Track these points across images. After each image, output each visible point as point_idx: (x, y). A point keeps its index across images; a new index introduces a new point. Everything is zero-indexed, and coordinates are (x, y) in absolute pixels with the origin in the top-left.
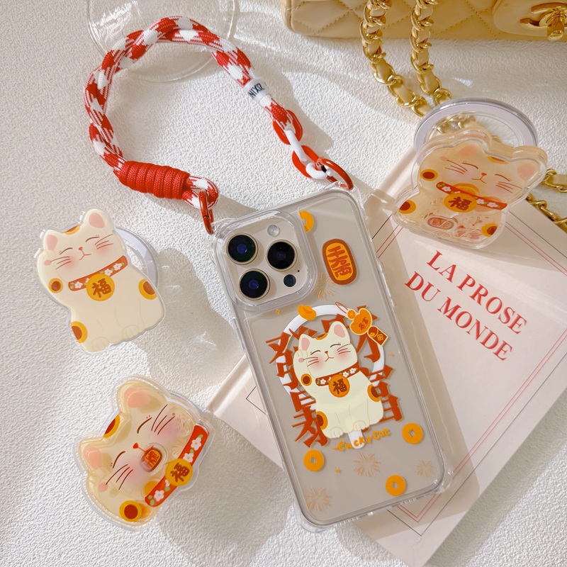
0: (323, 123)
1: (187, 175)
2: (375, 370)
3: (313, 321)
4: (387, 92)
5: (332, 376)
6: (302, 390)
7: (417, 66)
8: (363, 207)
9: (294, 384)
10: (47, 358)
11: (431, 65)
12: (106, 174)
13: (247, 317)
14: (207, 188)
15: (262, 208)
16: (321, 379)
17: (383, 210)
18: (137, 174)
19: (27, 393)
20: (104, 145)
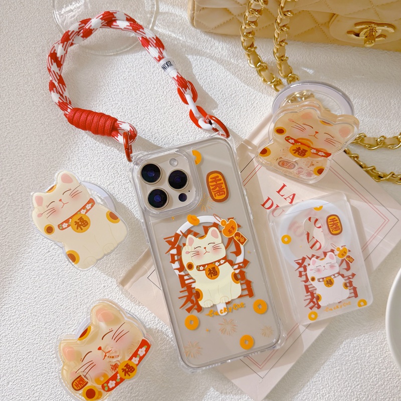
0: (212, 92)
1: (116, 120)
2: (237, 262)
3: (197, 226)
4: (256, 74)
5: (208, 264)
6: (186, 273)
7: (277, 57)
8: (235, 151)
9: (181, 268)
10: (8, 242)
11: (287, 58)
12: (58, 116)
13: (152, 221)
14: (129, 130)
15: (167, 146)
16: (200, 266)
17: (249, 153)
18: (80, 117)
20: (59, 95)
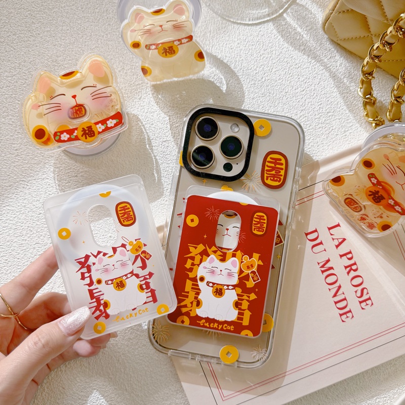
19: (17, 163)
